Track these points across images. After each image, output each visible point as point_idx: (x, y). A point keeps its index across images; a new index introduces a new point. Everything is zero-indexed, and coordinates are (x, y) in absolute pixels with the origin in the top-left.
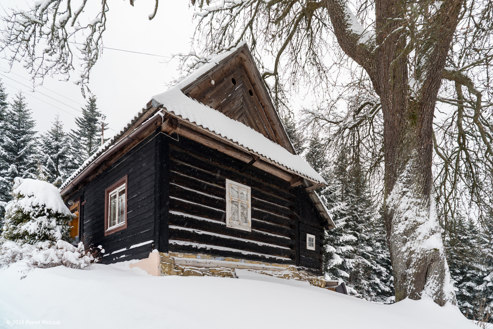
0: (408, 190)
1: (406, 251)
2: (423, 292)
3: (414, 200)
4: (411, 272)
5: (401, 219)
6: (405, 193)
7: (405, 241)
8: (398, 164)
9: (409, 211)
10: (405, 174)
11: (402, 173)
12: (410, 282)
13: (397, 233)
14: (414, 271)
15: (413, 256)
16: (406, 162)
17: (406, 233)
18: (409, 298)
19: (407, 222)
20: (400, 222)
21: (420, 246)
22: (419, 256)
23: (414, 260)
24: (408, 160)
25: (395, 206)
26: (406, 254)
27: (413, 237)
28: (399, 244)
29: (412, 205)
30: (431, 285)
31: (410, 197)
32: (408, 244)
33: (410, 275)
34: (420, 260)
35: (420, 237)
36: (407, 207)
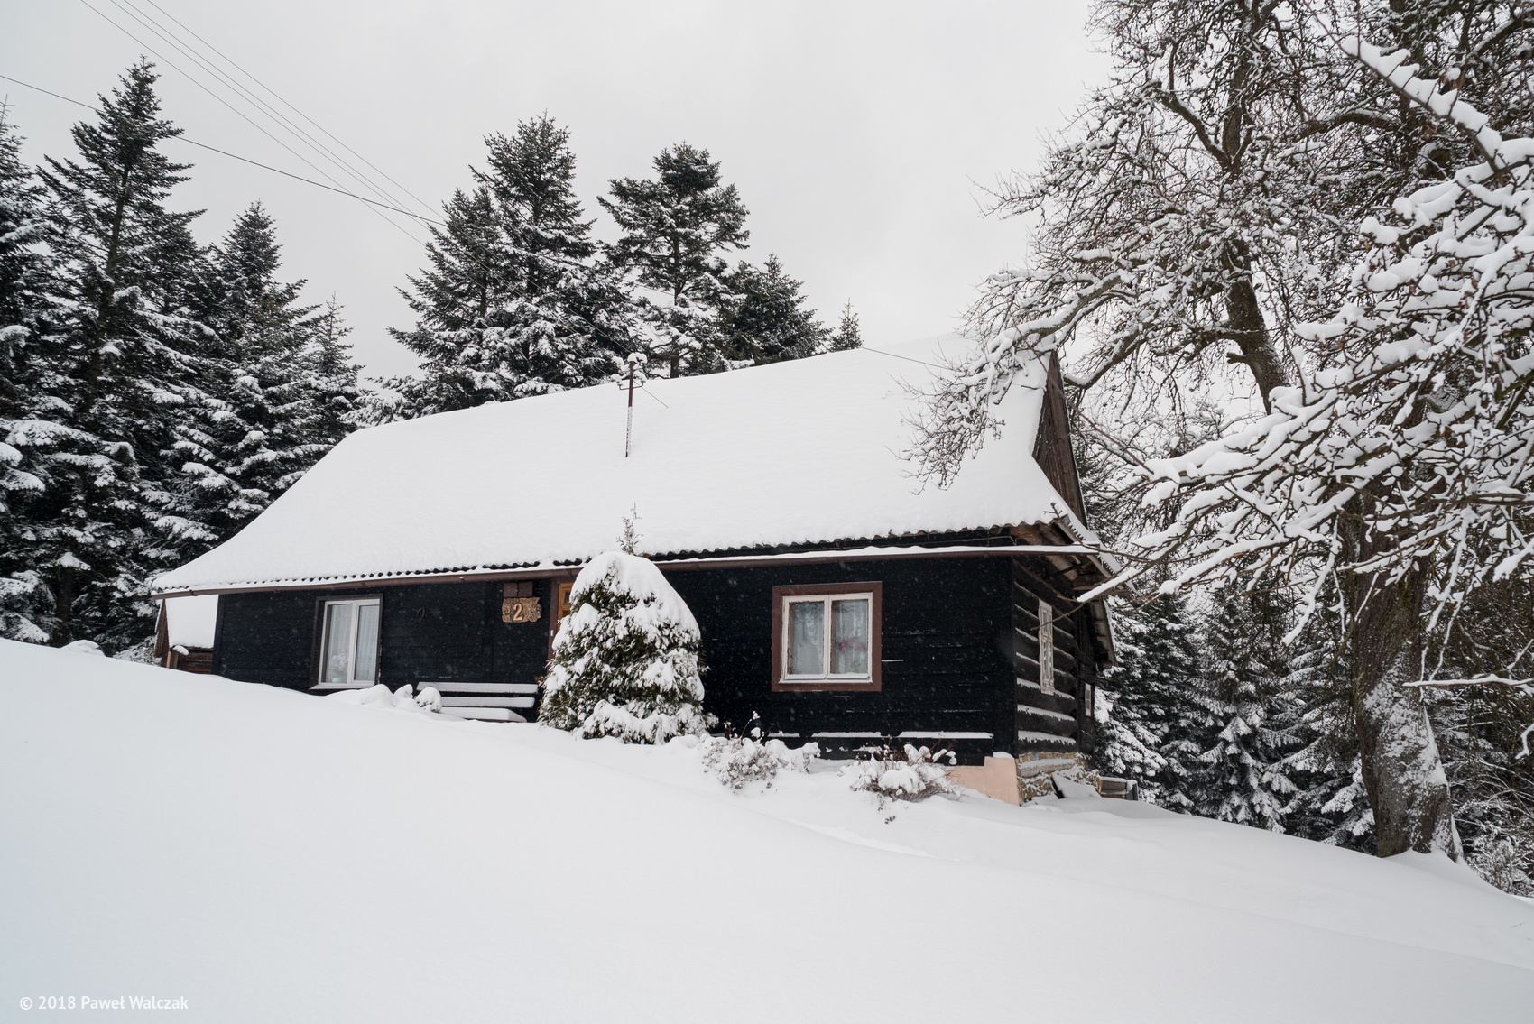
0: (1400, 695)
1: (1406, 784)
2: (1432, 843)
3: (1410, 712)
4: (1415, 814)
5: (1396, 736)
6: (1396, 699)
7: (1403, 770)
8: (1383, 655)
9: (1406, 727)
10: (1394, 671)
11: (1390, 668)
12: (1414, 828)
13: (1390, 755)
14: (1420, 813)
15: (1417, 791)
16: (1394, 655)
17: (1404, 757)
18: (1414, 849)
19: (1405, 743)
20: (1393, 740)
21: (1426, 779)
22: (1426, 794)
23: (1420, 799)
24: (1397, 652)
25: (1386, 717)
26: (1405, 788)
27: (1415, 765)
28: (1395, 772)
29: (1410, 719)
30: (1441, 833)
31: (1405, 707)
32: (1409, 774)
33: (1414, 818)
34: (1427, 799)
35: (1425, 767)
36: (1403, 722)
